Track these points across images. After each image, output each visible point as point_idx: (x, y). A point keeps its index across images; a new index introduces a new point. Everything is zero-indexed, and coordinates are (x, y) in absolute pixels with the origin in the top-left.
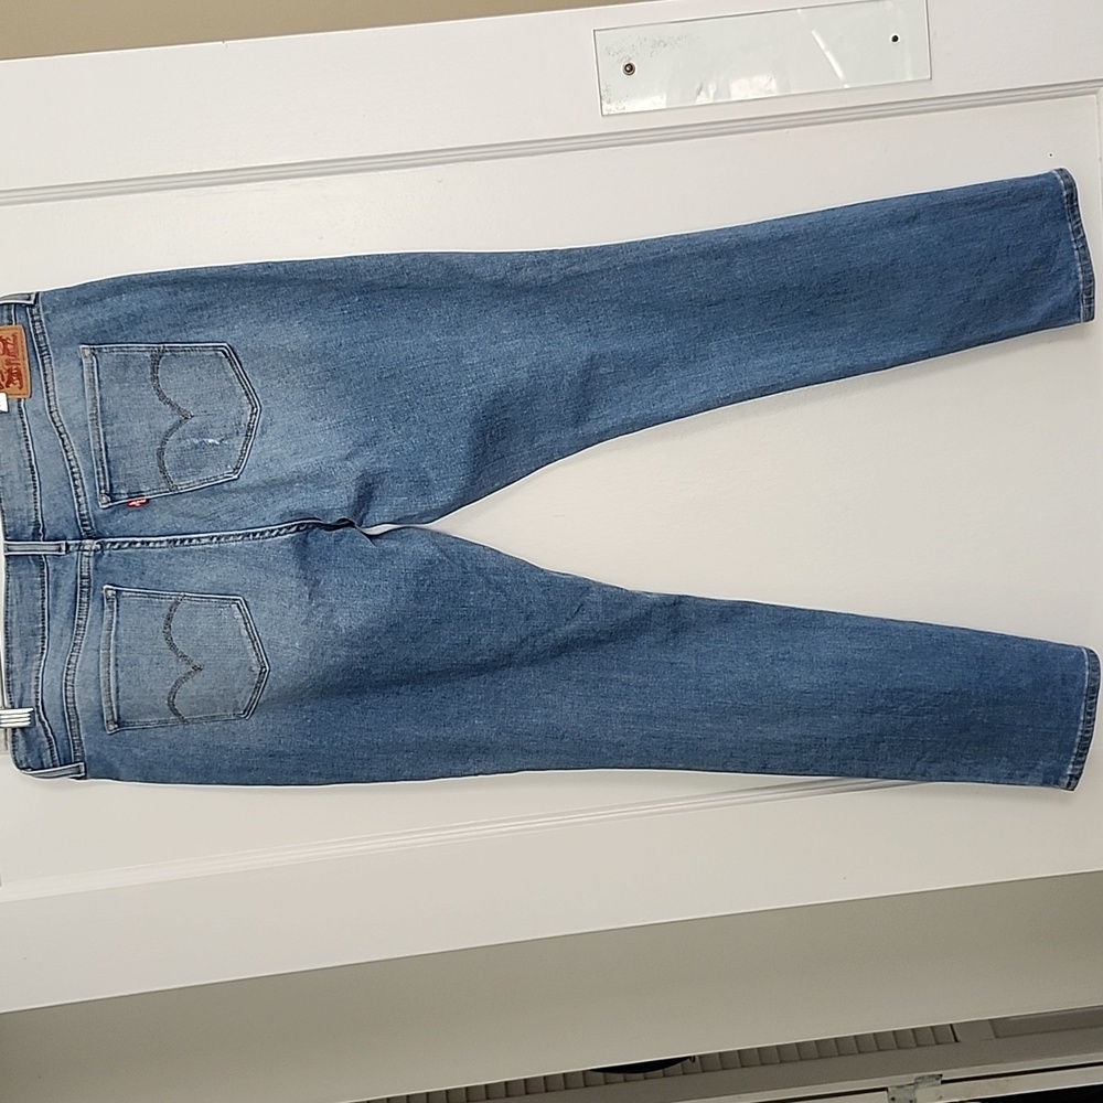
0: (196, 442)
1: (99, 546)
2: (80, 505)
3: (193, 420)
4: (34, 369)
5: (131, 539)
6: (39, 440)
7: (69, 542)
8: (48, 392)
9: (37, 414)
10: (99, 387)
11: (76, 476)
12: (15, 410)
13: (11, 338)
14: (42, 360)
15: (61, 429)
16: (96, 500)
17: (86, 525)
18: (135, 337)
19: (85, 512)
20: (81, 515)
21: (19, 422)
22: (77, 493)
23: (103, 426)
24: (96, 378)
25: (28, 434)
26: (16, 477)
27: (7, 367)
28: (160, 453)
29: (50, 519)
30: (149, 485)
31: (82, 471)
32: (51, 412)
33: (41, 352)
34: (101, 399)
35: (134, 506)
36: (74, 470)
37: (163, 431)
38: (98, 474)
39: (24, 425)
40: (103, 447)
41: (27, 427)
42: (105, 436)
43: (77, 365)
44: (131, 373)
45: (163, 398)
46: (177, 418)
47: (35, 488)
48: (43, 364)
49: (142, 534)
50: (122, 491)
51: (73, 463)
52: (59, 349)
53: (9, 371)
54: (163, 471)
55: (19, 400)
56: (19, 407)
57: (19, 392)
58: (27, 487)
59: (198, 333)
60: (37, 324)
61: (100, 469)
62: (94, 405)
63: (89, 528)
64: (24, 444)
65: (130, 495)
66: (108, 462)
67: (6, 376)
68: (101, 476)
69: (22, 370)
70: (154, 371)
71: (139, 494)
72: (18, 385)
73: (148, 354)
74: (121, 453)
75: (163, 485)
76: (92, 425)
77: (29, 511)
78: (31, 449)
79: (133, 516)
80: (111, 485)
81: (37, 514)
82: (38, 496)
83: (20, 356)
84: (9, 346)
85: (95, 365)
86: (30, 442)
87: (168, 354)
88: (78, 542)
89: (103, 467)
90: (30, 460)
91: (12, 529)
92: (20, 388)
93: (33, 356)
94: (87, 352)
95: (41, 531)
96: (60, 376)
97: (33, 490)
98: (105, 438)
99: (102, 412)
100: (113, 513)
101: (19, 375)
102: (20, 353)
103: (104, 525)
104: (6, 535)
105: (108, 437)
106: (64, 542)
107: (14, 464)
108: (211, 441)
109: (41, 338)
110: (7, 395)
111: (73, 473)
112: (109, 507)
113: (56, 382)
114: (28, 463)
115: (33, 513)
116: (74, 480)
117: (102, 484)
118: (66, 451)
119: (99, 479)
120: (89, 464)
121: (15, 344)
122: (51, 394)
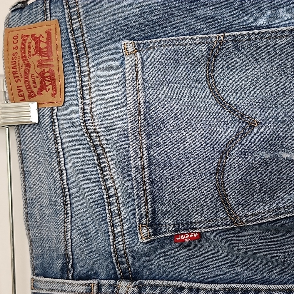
0: (266, 156)
1: (136, 290)
2: (115, 237)
3: (261, 129)
4: (70, 72)
5: (176, 283)
6: (72, 157)
7: (102, 282)
8: (83, 98)
9: (71, 125)
10: (145, 89)
11: (113, 200)
12: (47, 121)
13: (45, 35)
14: (79, 61)
15: (97, 142)
16: (134, 231)
17: (121, 263)
18: (188, 27)
19: (121, 246)
20: (116, 250)
21: (50, 135)
22: (112, 222)
23: (147, 136)
24: (140, 77)
25: (60, 149)
26: (46, 200)
27: (39, 70)
28: (220, 171)
29: (81, 252)
30: (202, 215)
31: (120, 195)
32: (85, 121)
33: (78, 51)
34: (146, 102)
35: (182, 241)
36: (110, 193)
37: (223, 142)
38: (139, 198)
39: (56, 139)
40: (146, 163)
41: (59, 141)
42: (149, 148)
43: (117, 64)
44: (182, 72)
45: (220, 101)
46: (239, 126)
47: (67, 213)
48: (80, 66)
49: (191, 277)
50: (168, 221)
51: (109, 184)
52: (99, 47)
53: (42, 74)
54: (223, 196)
55: (52, 109)
56: (52, 118)
57: (51, 99)
58: (57, 213)
59: (269, 16)
60: (75, 16)
61: (142, 192)
62: (137, 109)
63: (125, 266)
64: (55, 161)
65: (179, 227)
66: (152, 183)
67: (38, 80)
68: (142, 201)
69: (56, 73)
70: (210, 68)
71: (189, 226)
72: (51, 91)
73: (203, 48)
74: (168, 171)
75: (222, 215)
76: (133, 135)
77: (58, 242)
78: (63, 167)
79: (179, 254)
80: (154, 213)
81: (66, 245)
82: (69, 224)
83: (54, 57)
84: (43, 45)
85: (139, 62)
86: (62, 159)
87: (230, 45)
88: (112, 282)
89: (145, 190)
90: (62, 180)
91: (39, 262)
92: (54, 95)
93: (69, 57)
94: (131, 48)
95: (70, 267)
96: (98, 78)
97: (63, 217)
98: (149, 153)
99: (146, 119)
100: (155, 248)
101: (52, 79)
102: (54, 52)
103: (144, 263)
104: (34, 268)
105: (153, 152)
106: (95, 282)
107: (45, 185)
108: (285, 156)
109: (78, 34)
110: (38, 104)
111: (109, 197)
112: (152, 241)
113: (93, 86)
114: (59, 184)
115: (62, 244)
116: (110, 205)
117: (143, 211)
118: (102, 170)
119: (139, 204)
120: (128, 186)
121: (49, 41)
122: (87, 99)
